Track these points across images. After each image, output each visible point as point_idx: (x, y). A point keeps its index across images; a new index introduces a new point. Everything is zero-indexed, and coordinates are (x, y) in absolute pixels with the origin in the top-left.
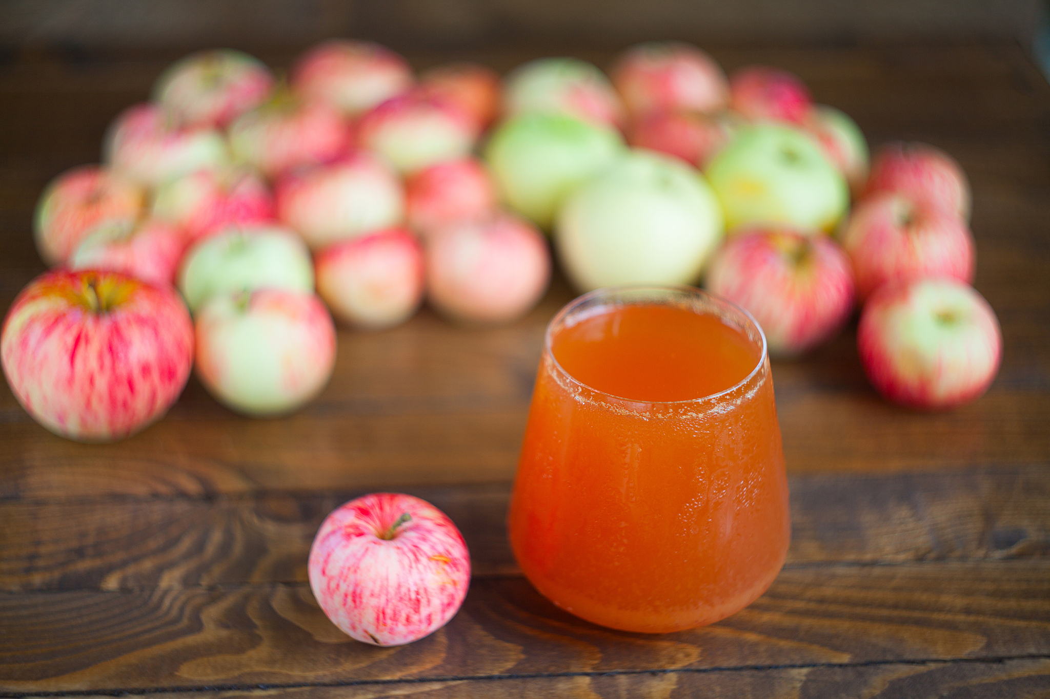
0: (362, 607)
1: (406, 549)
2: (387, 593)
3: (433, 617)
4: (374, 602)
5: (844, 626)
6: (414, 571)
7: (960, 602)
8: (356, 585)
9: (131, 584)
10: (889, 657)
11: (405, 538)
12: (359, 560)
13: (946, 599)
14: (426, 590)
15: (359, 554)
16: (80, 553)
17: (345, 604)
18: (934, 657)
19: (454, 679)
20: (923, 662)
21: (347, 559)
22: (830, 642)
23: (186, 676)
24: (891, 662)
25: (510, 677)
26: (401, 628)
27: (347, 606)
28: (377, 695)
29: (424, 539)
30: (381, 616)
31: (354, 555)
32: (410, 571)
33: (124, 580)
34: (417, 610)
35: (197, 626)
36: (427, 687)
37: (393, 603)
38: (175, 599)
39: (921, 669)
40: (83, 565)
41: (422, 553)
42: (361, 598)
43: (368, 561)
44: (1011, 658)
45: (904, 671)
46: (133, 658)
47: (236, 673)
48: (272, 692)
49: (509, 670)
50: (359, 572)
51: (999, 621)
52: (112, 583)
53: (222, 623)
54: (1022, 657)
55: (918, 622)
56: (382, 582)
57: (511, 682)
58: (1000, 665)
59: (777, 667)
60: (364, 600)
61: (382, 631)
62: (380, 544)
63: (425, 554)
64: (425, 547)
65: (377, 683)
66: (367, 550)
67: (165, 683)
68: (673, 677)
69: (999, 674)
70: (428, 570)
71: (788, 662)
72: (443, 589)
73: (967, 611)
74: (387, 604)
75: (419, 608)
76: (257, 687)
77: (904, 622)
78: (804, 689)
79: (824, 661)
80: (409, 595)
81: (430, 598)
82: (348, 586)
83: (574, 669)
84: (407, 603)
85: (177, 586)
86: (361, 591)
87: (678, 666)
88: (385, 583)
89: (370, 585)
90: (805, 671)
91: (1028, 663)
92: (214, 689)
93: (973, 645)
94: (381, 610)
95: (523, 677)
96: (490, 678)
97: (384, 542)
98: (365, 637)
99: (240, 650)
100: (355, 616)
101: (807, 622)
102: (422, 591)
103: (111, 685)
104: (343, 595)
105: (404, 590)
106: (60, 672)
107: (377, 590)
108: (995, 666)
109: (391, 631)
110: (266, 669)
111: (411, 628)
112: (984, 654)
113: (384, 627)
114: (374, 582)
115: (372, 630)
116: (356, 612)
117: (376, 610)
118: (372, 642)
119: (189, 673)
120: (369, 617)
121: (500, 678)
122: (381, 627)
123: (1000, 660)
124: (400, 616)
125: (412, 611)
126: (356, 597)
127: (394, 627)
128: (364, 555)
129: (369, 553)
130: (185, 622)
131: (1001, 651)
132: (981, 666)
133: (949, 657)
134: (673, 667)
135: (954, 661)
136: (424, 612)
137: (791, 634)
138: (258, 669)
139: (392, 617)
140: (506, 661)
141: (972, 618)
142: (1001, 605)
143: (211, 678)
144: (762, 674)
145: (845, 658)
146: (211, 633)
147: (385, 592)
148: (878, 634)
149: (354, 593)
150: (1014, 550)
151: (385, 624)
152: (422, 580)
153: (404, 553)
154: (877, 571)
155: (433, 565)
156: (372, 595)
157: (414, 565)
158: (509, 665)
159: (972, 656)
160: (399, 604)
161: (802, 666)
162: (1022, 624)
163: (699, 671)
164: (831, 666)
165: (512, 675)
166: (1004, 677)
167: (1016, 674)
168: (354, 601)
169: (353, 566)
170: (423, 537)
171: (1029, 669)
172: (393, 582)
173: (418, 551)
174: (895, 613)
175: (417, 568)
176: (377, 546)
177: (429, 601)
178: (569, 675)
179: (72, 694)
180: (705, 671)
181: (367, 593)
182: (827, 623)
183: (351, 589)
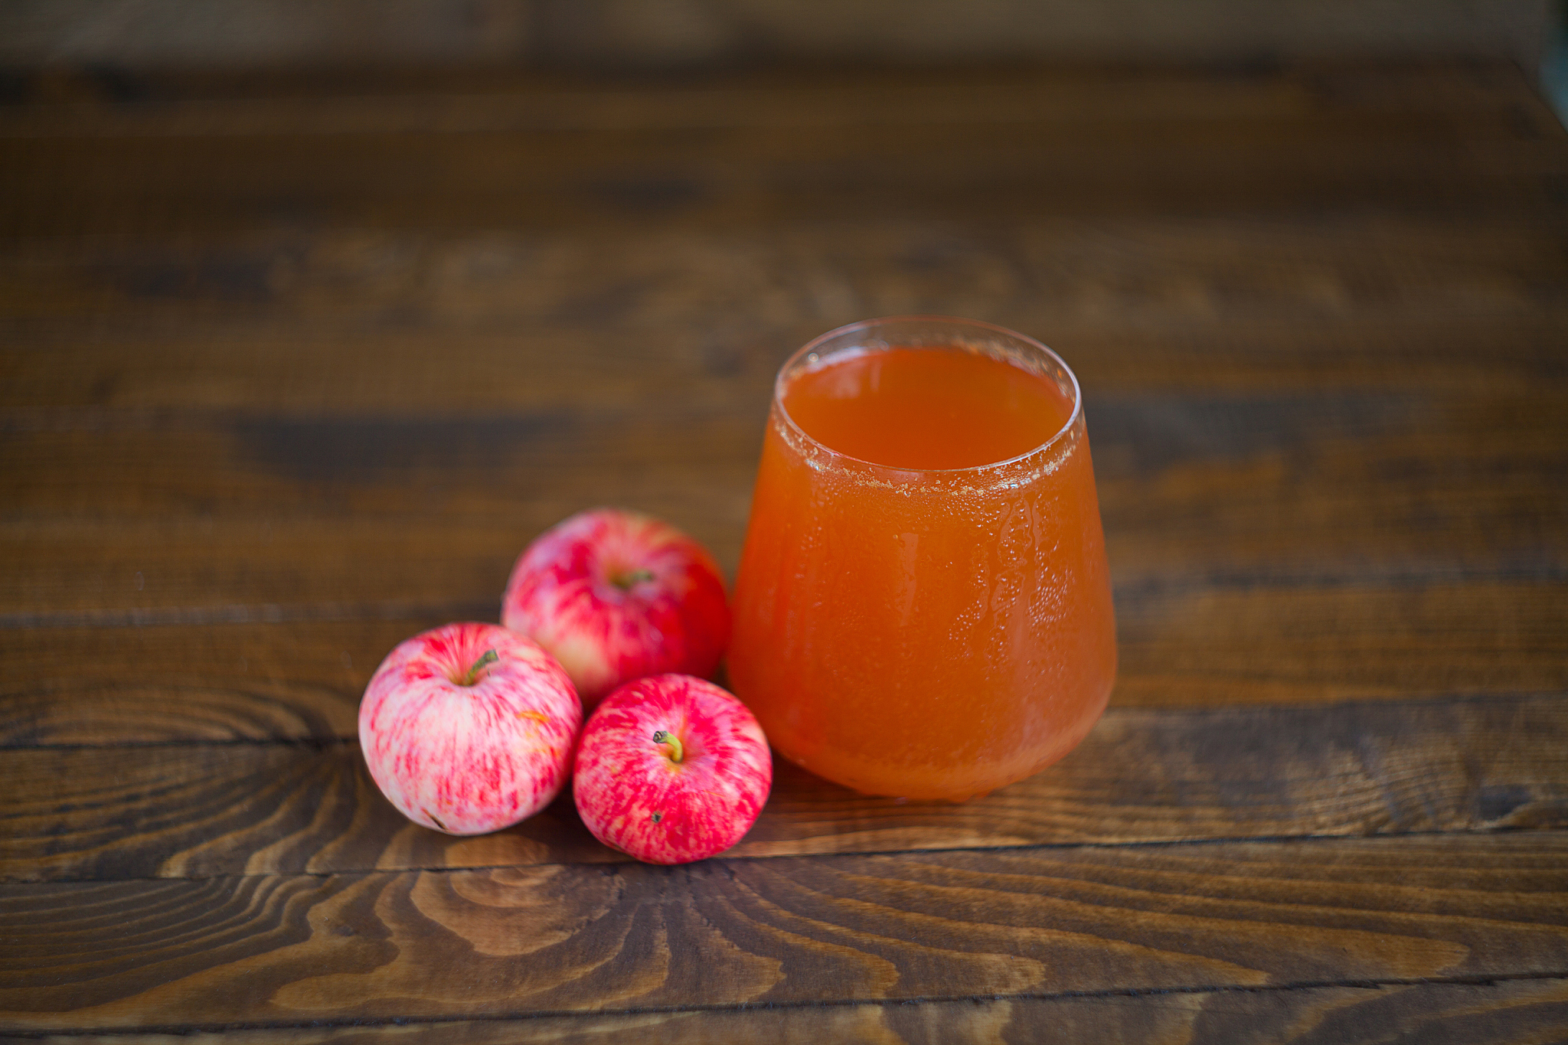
0: (418, 775)
1: (485, 700)
2: (454, 759)
3: (520, 797)
4: (434, 769)
5: (1258, 931)
6: (494, 730)
7: (1430, 895)
8: (412, 745)
9: (202, 870)
10: (1326, 977)
11: (487, 684)
12: (419, 710)
13: (1409, 890)
14: (508, 757)
15: (420, 703)
16: (127, 823)
17: (396, 771)
18: (1392, 976)
19: (680, 1010)
20: (1375, 985)
21: (404, 708)
22: (1239, 955)
23: (285, 1005)
24: (1326, 985)
25: (765, 1006)
26: (472, 808)
27: (400, 773)
28: (568, 1033)
29: (513, 688)
30: (444, 789)
31: (413, 703)
32: (487, 730)
33: (193, 864)
34: (495, 785)
35: (300, 932)
36: (641, 1022)
37: (461, 773)
38: (270, 890)
39: (1372, 994)
40: (133, 842)
41: (507, 706)
42: (417, 763)
43: (430, 712)
44: (1504, 978)
45: (1347, 997)
46: (206, 979)
47: (360, 1001)
48: (413, 1029)
49: (762, 997)
50: (416, 726)
51: (1486, 923)
52: (175, 868)
53: (337, 928)
54: (1521, 977)
55: (1368, 926)
56: (446, 742)
57: (766, 1014)
58: (1489, 988)
59: (1159, 992)
60: (422, 767)
61: (446, 812)
62: (451, 691)
63: (512, 707)
64: (513, 699)
65: (567, 1015)
66: (431, 697)
67: (254, 1016)
68: (1006, 1007)
69: (1488, 1002)
70: (514, 731)
71: (1175, 984)
72: (534, 758)
73: (1441, 909)
74: (453, 774)
75: (498, 783)
76: (390, 1021)
77: (1347, 924)
78: (1200, 1025)
79: (1228, 983)
80: (485, 764)
81: (515, 769)
82: (401, 745)
83: (858, 994)
84: (481, 774)
85: (272, 874)
86: (418, 754)
87: (1013, 990)
88: (451, 744)
89: (430, 746)
90: (1200, 997)
91: (1531, 986)
92: (327, 1025)
93: (1450, 960)
94: (444, 781)
95: (783, 1006)
96: (735, 1009)
97: (457, 689)
98: (426, 820)
99: (366, 968)
100: (409, 788)
101: (1204, 925)
102: (503, 761)
103: (174, 1019)
104: (394, 758)
105: (476, 755)
106: (100, 999)
107: (439, 754)
108: (1481, 990)
109: (459, 812)
110: (405, 995)
111: (488, 810)
112: (1465, 972)
113: (449, 806)
114: (436, 743)
115: (433, 809)
116: (410, 782)
117: (437, 781)
118: (435, 826)
119: (288, 1001)
120: (428, 791)
121: (749, 1008)
122: (444, 806)
123: (1488, 981)
124: (471, 791)
125: (488, 787)
126: (411, 761)
127: (463, 806)
128: (425, 704)
129: (434, 701)
130: (283, 926)
131: (1491, 968)
132: (1461, 991)
133: (1413, 977)
134: (1005, 992)
135: (1421, 982)
136: (506, 788)
137: (1180, 942)
138: (392, 995)
139: (460, 793)
140: (759, 982)
141: (1447, 919)
142: (1490, 899)
143: (319, 1007)
144: (1136, 1002)
145: (1260, 979)
146: (322, 942)
147: (450, 756)
148: (1310, 943)
149: (409, 755)
150: (1509, 819)
151: (449, 802)
152: (503, 744)
153: (482, 705)
154: (1308, 849)
155: (521, 724)
156: (432, 760)
157: (493, 722)
158: (764, 989)
159: (1448, 975)
160: (470, 775)
161: (1195, 991)
162: (1522, 927)
163: (1043, 997)
164: (1239, 989)
165: (767, 1004)
166: (1495, 1006)
167: (1514, 1001)
168: (408, 767)
169: (410, 717)
170: (512, 684)
171: (1532, 994)
172: (462, 742)
173: (502, 704)
174: (1332, 912)
175: (498, 726)
176: (446, 693)
177: (513, 774)
178: (851, 1004)
179: (117, 1032)
180: (1052, 998)
181: (425, 757)
182: (1233, 926)
183: (405, 751)
